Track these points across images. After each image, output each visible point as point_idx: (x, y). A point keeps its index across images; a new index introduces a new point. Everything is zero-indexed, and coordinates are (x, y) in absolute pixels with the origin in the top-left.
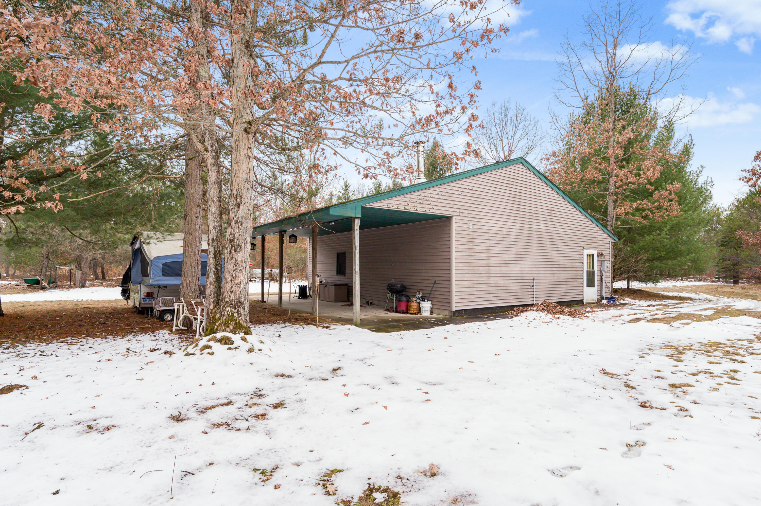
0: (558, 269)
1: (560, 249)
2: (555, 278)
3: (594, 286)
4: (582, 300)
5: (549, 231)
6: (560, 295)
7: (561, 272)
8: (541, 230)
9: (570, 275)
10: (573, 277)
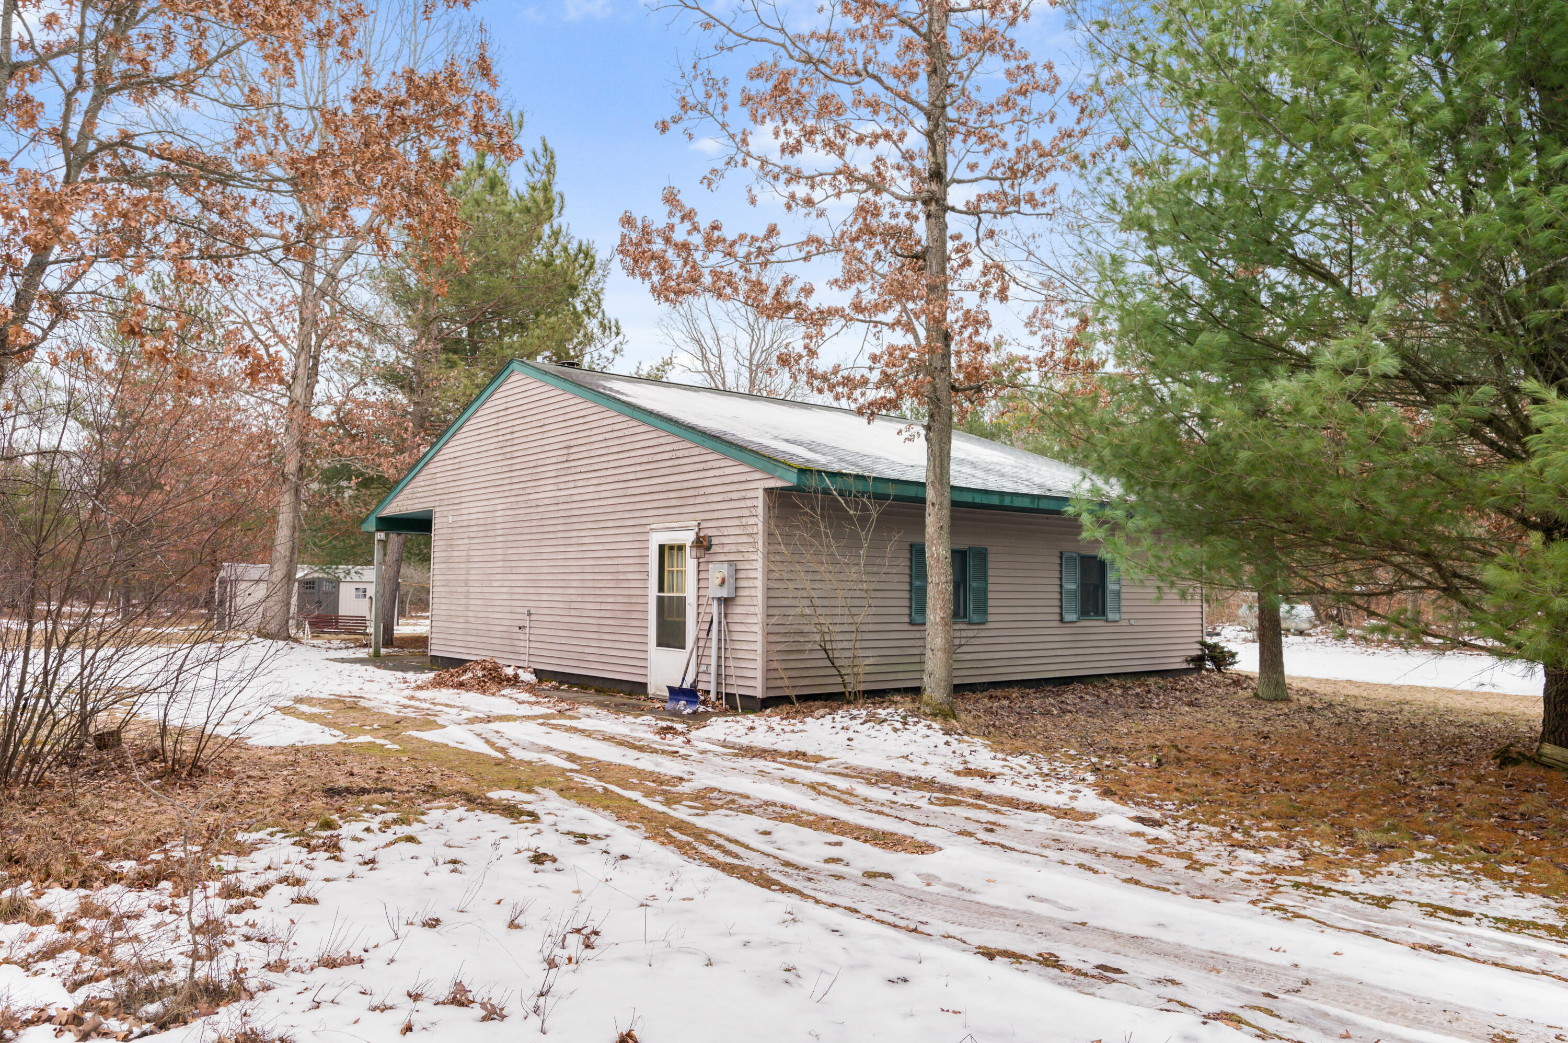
0: (580, 591)
1: (586, 540)
2: (573, 613)
3: (683, 647)
4: (644, 686)
5: (561, 500)
6: (581, 657)
7: (586, 599)
8: (546, 502)
9: (609, 607)
10: (619, 614)
